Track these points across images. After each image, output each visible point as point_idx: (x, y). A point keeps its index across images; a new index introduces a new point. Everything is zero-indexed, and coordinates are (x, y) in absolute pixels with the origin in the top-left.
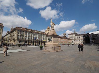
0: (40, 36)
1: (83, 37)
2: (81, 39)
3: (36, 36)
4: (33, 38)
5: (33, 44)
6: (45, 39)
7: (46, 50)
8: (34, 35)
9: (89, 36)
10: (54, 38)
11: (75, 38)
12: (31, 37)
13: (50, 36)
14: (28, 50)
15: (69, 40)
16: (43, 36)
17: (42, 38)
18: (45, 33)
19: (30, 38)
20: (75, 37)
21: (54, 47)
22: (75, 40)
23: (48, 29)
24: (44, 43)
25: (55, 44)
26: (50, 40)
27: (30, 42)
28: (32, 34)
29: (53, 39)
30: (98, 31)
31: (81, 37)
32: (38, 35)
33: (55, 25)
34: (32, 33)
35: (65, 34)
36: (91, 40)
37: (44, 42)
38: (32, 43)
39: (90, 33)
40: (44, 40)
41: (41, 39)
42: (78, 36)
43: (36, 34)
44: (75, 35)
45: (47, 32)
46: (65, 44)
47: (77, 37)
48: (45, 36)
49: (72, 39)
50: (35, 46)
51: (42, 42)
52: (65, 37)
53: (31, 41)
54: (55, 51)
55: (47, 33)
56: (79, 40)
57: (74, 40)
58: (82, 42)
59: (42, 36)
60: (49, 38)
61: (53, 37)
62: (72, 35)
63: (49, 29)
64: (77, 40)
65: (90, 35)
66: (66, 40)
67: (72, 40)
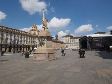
0: (21, 38)
1: (79, 40)
2: (77, 43)
3: (14, 38)
4: (9, 41)
5: (10, 51)
6: (29, 42)
7: (35, 58)
8: (11, 36)
9: (86, 40)
10: (48, 41)
11: (70, 42)
12: (7, 39)
13: (42, 38)
14: (3, 61)
15: (63, 44)
16: (27, 38)
17: (24, 41)
18: (29, 33)
19: (4, 40)
20: (70, 40)
21: (48, 54)
22: (70, 44)
23: (34, 28)
24: (28, 49)
25: (49, 50)
26: (41, 44)
27: (4, 47)
28: (7, 35)
29: (46, 42)
30: (94, 34)
31: (77, 40)
32: (18, 37)
33: (48, 22)
34: (7, 32)
35: (57, 36)
36: (88, 44)
37: (28, 47)
38: (8, 49)
39: (87, 36)
40: (28, 44)
41: (23, 43)
42: (74, 40)
43: (15, 34)
44: (70, 38)
45: (33, 32)
46: (57, 49)
47: (72, 40)
48: (29, 38)
49: (66, 43)
50: (14, 53)
51: (25, 47)
52: (58, 40)
53: (6, 45)
54: (49, 60)
55: (33, 34)
56: (74, 44)
57: (68, 45)
58: (78, 46)
59: (24, 38)
60: (40, 40)
61: (46, 40)
62: (66, 38)
63: (36, 28)
64: (72, 44)
65: (87, 38)
66: (59, 44)
67: (66, 45)
